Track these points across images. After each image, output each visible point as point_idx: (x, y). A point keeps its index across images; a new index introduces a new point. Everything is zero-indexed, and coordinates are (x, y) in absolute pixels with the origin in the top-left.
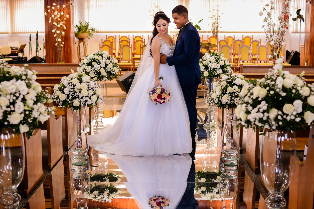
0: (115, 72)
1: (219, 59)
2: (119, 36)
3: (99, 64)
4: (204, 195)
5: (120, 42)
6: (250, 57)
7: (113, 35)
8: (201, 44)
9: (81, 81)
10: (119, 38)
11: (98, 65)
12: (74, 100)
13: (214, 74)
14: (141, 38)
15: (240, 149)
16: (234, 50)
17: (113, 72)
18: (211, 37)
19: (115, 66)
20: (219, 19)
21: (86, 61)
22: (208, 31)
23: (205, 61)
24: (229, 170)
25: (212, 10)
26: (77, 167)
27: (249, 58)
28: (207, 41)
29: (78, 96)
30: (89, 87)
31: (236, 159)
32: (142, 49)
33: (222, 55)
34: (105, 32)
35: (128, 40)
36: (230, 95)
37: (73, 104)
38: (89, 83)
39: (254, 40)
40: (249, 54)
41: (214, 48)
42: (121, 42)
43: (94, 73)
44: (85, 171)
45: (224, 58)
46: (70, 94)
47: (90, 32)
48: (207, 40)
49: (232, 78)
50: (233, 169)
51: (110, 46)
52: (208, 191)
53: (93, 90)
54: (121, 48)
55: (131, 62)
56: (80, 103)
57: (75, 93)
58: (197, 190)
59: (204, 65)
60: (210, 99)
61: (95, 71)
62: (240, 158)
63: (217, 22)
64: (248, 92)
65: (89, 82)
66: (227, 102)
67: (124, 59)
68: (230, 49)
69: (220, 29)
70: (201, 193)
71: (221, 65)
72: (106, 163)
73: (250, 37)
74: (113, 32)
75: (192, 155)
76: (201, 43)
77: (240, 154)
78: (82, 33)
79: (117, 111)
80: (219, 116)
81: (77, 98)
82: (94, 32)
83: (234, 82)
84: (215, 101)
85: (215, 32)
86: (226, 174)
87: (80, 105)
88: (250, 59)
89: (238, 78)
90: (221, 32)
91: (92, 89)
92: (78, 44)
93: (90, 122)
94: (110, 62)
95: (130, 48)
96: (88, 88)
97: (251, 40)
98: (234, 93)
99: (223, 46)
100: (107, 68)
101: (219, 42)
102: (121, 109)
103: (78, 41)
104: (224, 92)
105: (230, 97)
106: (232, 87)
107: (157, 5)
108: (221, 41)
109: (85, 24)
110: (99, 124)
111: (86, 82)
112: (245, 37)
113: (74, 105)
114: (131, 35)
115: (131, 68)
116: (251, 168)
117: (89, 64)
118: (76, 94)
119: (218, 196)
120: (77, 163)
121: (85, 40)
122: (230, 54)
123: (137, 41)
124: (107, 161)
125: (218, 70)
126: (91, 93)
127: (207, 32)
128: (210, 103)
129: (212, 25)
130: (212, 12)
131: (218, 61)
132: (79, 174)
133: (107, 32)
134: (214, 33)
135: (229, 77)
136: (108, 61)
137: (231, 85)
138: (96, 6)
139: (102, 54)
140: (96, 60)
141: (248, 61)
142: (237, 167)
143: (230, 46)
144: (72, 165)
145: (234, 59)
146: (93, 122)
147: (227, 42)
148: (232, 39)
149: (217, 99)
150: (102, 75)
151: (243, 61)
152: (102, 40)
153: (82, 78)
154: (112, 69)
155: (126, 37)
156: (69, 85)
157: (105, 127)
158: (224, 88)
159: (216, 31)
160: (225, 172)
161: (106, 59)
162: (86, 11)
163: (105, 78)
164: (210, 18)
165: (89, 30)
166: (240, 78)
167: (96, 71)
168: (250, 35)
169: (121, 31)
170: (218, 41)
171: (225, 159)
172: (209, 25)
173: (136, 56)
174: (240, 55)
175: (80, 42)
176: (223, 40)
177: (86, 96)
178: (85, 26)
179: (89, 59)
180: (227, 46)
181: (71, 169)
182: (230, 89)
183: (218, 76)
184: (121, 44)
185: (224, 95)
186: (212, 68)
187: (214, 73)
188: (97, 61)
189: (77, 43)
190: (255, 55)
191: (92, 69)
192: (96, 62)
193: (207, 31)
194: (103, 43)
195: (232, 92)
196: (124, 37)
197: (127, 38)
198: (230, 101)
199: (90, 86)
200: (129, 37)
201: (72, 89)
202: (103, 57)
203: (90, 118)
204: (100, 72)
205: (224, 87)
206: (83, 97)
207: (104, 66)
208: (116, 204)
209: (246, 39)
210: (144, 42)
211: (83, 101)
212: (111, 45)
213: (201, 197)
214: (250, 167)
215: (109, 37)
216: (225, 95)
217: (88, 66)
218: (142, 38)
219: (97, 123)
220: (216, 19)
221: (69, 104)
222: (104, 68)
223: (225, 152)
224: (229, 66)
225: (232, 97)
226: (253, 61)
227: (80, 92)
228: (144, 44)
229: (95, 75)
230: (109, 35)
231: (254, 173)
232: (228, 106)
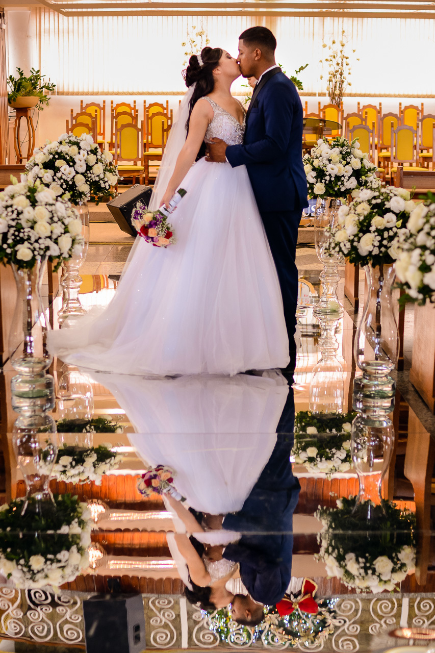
0: (110, 182)
1: (348, 154)
2: (112, 102)
3: (71, 164)
4: (314, 465)
5: (113, 117)
6: (418, 153)
7: (99, 100)
8: (304, 122)
9: (34, 203)
10: (112, 106)
11: (70, 166)
12: (19, 247)
13: (339, 189)
14: (164, 109)
15: (399, 360)
16: (381, 136)
17: (104, 183)
18: (325, 107)
19: (109, 168)
20: (344, 64)
21: (40, 157)
22: (320, 92)
23: (317, 158)
24: (374, 406)
25: (329, 43)
26: (26, 402)
27: (414, 156)
28: (318, 116)
29: (28, 236)
30: (53, 217)
31: (390, 383)
32: (165, 133)
33: (357, 144)
34: (77, 94)
35: (133, 111)
36: (379, 235)
37: (16, 255)
38: (53, 206)
39: (425, 113)
40: (415, 147)
41: (334, 132)
42: (116, 117)
43: (61, 186)
44: (44, 411)
45: (361, 151)
46: (8, 231)
47: (44, 94)
48: (317, 113)
49: (382, 195)
50: (384, 404)
51: (90, 126)
52: (321, 457)
53: (63, 223)
54: (118, 130)
55: (139, 163)
56: (33, 253)
57: (22, 231)
58: (298, 454)
59: (314, 169)
60: (333, 245)
61: (62, 181)
62: (399, 381)
63: (340, 71)
64: (425, 224)
65: (51, 205)
66: (371, 250)
67: (123, 156)
68: (371, 134)
69: (347, 89)
70: (305, 461)
71: (353, 169)
72: (88, 394)
73: (416, 108)
74: (97, 94)
75: (288, 372)
76: (305, 119)
77: (397, 372)
78: (23, 96)
79: (111, 277)
80: (348, 287)
81: (26, 243)
82: (53, 93)
83: (387, 205)
84: (343, 248)
85: (336, 95)
86: (368, 416)
87: (34, 259)
88: (418, 157)
89: (395, 195)
90: (350, 95)
91: (59, 220)
92: (16, 121)
93: (51, 302)
94: (97, 159)
95: (138, 130)
96: (51, 218)
97: (420, 114)
98: (387, 229)
99: (355, 128)
100: (89, 175)
101: (346, 119)
102: (121, 272)
103: (15, 114)
104: (364, 227)
105: (379, 238)
106: (383, 217)
107: (201, 31)
108: (349, 116)
109: (31, 74)
110: (70, 305)
111: (46, 205)
112: (406, 108)
113: (19, 257)
114: (140, 99)
115: (141, 179)
116: (423, 401)
117: (49, 165)
118: (24, 232)
119: (346, 466)
120: (26, 393)
121: (30, 113)
122: (371, 145)
123: (154, 115)
124: (92, 390)
125: (348, 180)
126: (58, 229)
127: (317, 95)
128: (333, 252)
129: (328, 79)
130: (330, 48)
131: (348, 160)
132: (31, 417)
133: (83, 94)
134: (334, 98)
135: (377, 194)
136: (92, 159)
137: (380, 212)
138: (56, 30)
139: (79, 141)
140: (64, 156)
141: (411, 162)
142: (392, 401)
143: (371, 128)
144: (15, 398)
145: (379, 157)
146: (58, 302)
147: (364, 117)
148: (375, 112)
149: (349, 243)
150: (79, 191)
151: (400, 162)
152: (72, 111)
153: (35, 194)
154: (102, 176)
155: (129, 105)
156: (6, 212)
157: (84, 311)
158: (366, 218)
159: (337, 92)
160: (364, 411)
161: (88, 154)
162: (33, 43)
163: (86, 197)
164: (324, 61)
165: (42, 88)
166: (402, 196)
167: (64, 182)
168: (417, 102)
169: (116, 90)
170: (342, 115)
171: (365, 381)
172: (322, 77)
173: (152, 151)
174: (394, 148)
175: (19, 118)
176: (354, 115)
177: (47, 237)
178: (31, 80)
179: (47, 154)
180: (364, 128)
181: (13, 406)
182: (378, 222)
183: (348, 193)
184: (116, 122)
185: (364, 234)
186: (333, 176)
187: (338, 187)
188: (68, 158)
189: (13, 120)
190: (427, 149)
191: (55, 177)
192: (65, 159)
193: (317, 91)
194: (76, 118)
195: (382, 227)
196: (123, 104)
197: (131, 109)
198: (377, 248)
199: (56, 213)
200: (135, 106)
201: (13, 220)
202: (80, 148)
203: (49, 292)
204: (74, 183)
205: (364, 217)
206: (40, 238)
207: (82, 169)
208: (109, 489)
209: (407, 112)
210: (169, 116)
211: (40, 248)
212: (94, 123)
213: (306, 471)
214: (420, 400)
215: (88, 105)
216: (368, 235)
217: (46, 169)
218: (166, 109)
219: (67, 304)
220: (338, 64)
221: (7, 255)
222: (82, 174)
223: (364, 365)
224: (372, 172)
225: (383, 239)
226: (424, 164)
227: (32, 228)
228: (169, 121)
229: (64, 192)
230: (87, 100)
231: (430, 414)
232: (373, 260)
